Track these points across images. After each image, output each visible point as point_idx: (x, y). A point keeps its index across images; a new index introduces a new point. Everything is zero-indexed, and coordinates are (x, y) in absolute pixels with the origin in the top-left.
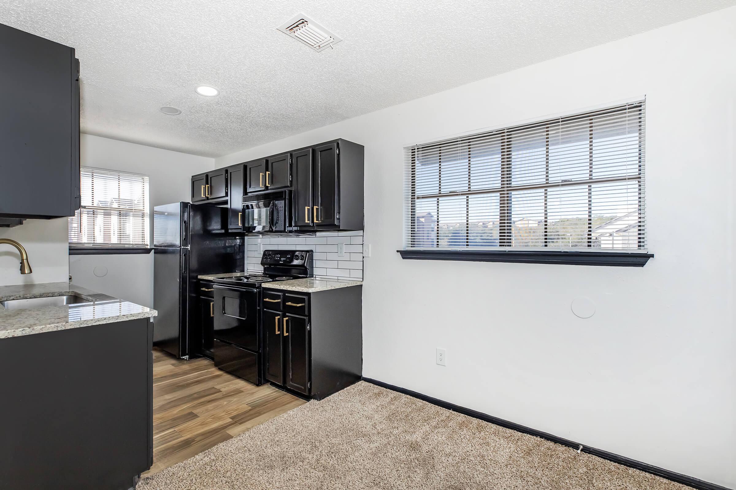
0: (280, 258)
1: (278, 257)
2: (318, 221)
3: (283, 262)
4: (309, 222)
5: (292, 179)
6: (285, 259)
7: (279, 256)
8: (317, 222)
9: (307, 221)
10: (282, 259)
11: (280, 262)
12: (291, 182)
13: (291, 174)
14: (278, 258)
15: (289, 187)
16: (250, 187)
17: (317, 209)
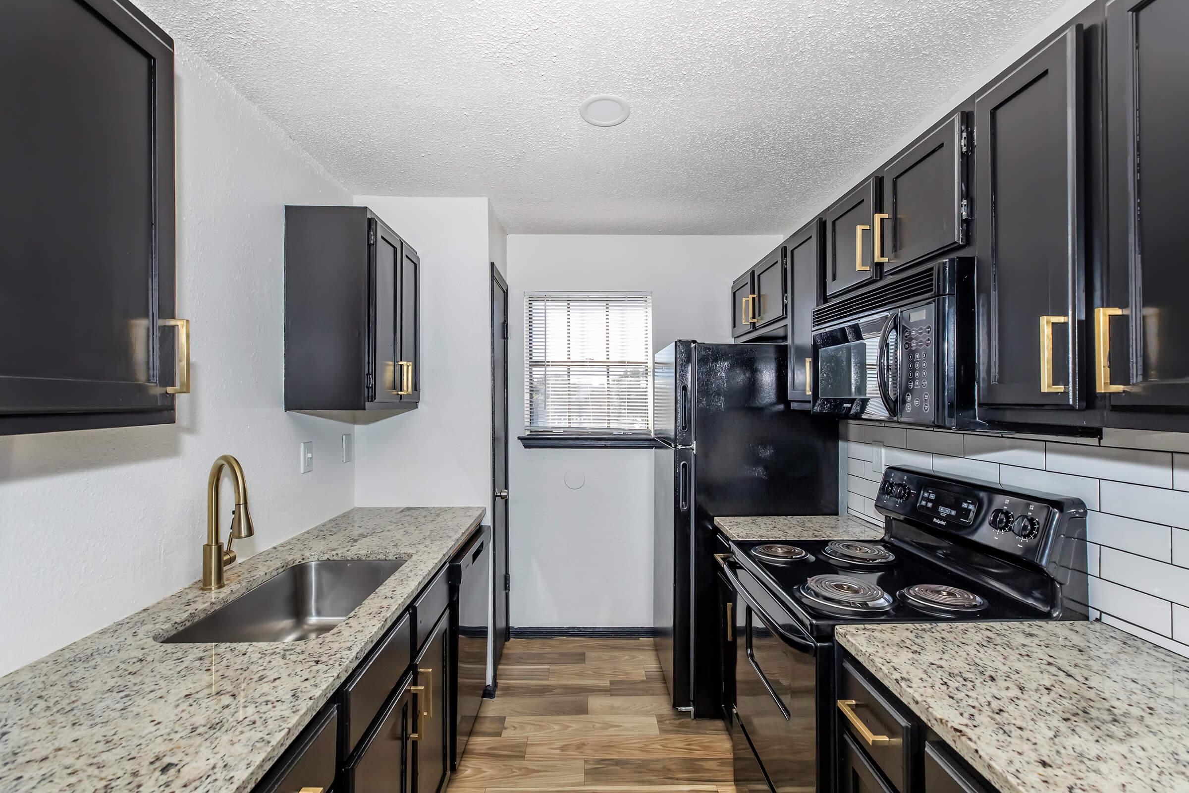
0: (937, 503)
1: (928, 500)
2: (1126, 381)
3: (944, 523)
4: (1060, 388)
5: (971, 212)
6: (953, 513)
7: (932, 497)
8: (1119, 388)
9: (1046, 384)
10: (941, 509)
11: (935, 520)
12: (967, 223)
13: (967, 194)
14: (930, 505)
15: (960, 247)
16: (834, 279)
17: (1118, 326)
